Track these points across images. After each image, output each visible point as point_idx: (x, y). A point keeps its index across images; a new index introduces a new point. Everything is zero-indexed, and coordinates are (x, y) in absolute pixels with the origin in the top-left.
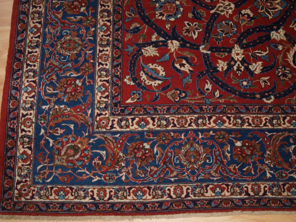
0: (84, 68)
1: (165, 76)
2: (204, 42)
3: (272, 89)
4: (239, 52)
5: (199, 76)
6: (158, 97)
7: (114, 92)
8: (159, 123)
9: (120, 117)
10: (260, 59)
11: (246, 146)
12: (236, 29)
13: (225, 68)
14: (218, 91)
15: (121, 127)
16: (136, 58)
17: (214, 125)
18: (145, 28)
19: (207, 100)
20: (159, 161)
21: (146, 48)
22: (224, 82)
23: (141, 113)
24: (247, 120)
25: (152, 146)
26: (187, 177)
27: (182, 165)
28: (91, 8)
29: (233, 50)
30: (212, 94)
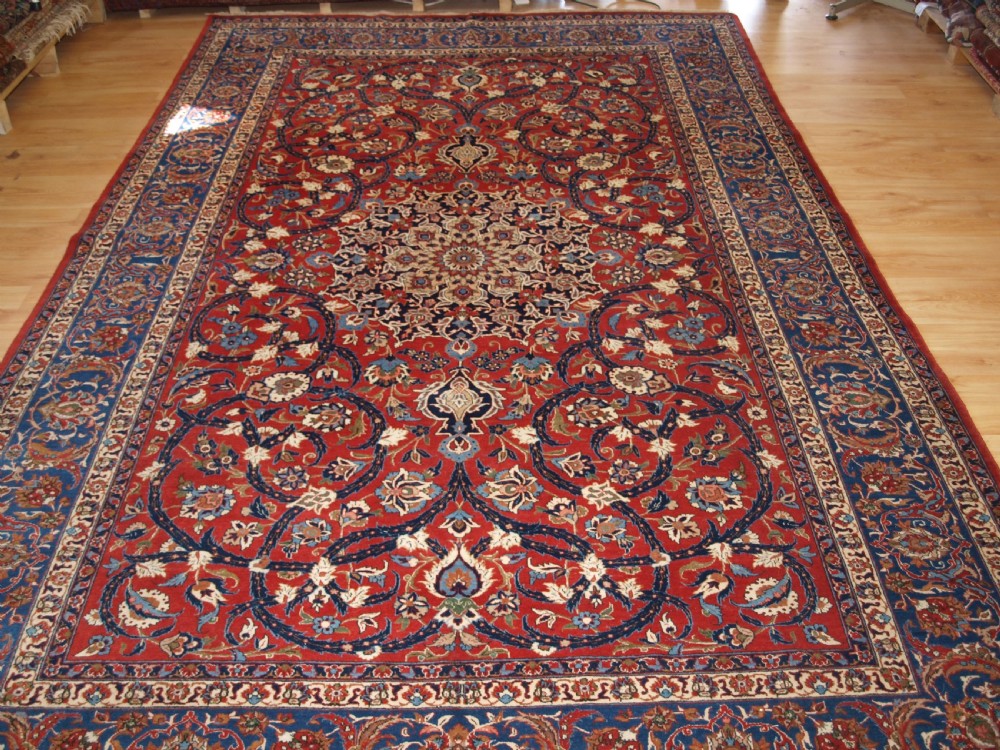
0: (14, 595)
1: (168, 612)
2: (261, 554)
3: (381, 635)
4: (326, 570)
5: (235, 612)
6: (142, 647)
7: (57, 637)
8: (130, 695)
9: (55, 683)
10: (366, 582)
11: (300, 741)
12: (329, 533)
13: (292, 597)
14: (266, 638)
15: (51, 700)
16: (121, 580)
17: (243, 700)
18: (153, 531)
19: (240, 655)
21: (145, 564)
22: (283, 621)
23: (101, 676)
24: (314, 692)
25: (103, 739)
28: (64, 499)
29: (315, 568)
30: (252, 644)
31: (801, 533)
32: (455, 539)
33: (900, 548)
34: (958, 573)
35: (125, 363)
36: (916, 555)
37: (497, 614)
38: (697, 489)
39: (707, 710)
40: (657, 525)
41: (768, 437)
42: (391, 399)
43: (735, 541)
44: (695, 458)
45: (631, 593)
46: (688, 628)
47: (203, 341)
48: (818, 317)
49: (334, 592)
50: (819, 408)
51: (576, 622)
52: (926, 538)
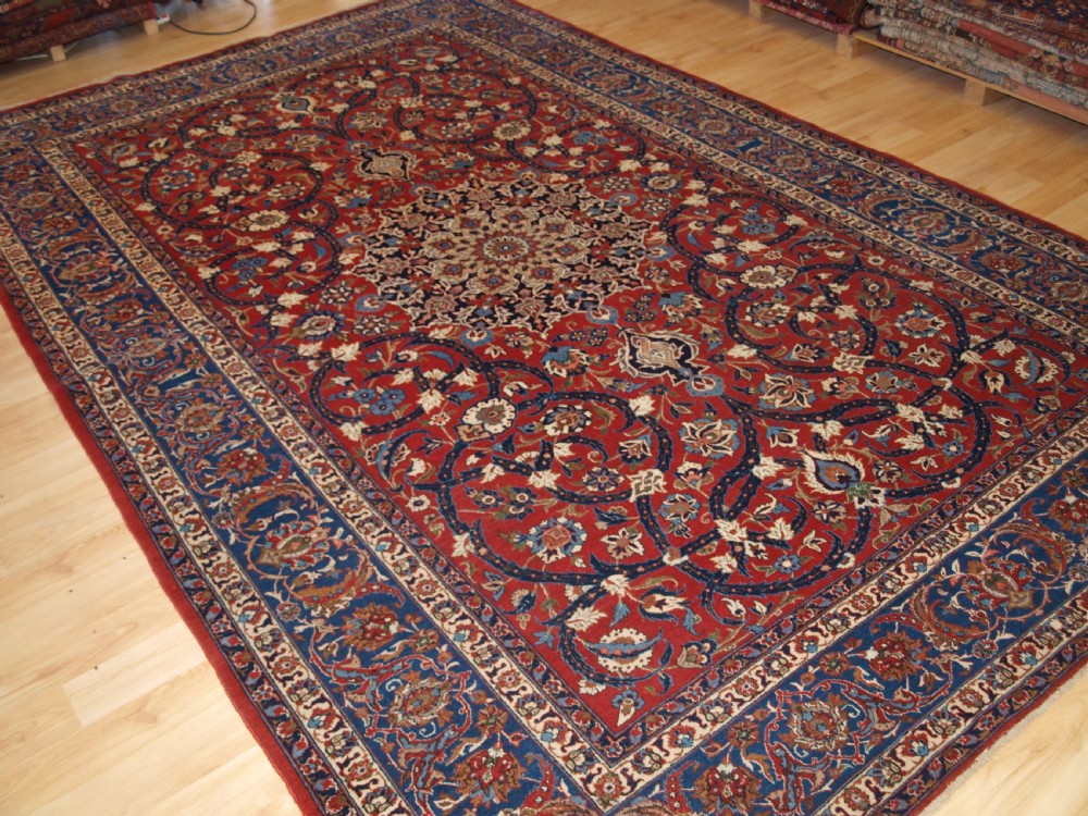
0: (484, 721)
1: (648, 640)
2: (661, 548)
3: (836, 544)
4: (731, 528)
5: (704, 602)
6: (668, 679)
7: (580, 724)
8: (710, 717)
9: (631, 757)
10: (774, 516)
11: (885, 649)
12: (694, 501)
13: (734, 563)
14: (757, 603)
15: (650, 771)
16: (570, 644)
17: (804, 655)
18: (540, 590)
19: (754, 628)
20: (774, 776)
21: (573, 618)
22: (752, 583)
23: (664, 722)
24: (846, 613)
25: (736, 761)
26: (847, 766)
27: (819, 754)
28: (408, 617)
29: (721, 531)
30: (753, 616)
31: (1000, 320)
32: (793, 448)
33: (1064, 299)
35: (295, 477)
36: (1077, 298)
37: (893, 480)
38: (904, 327)
40: (911, 363)
41: (903, 272)
42: (600, 379)
43: (971, 347)
44: (876, 307)
45: (955, 415)
46: (1016, 415)
47: (352, 420)
48: (828, 177)
50: (908, 238)
51: (948, 453)
52: (1070, 286)
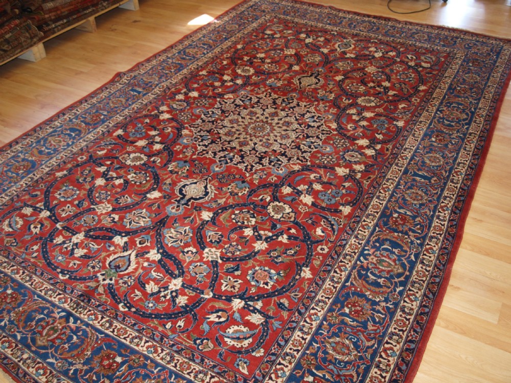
1: (18, 229)
2: (65, 221)
3: (74, 271)
4: (80, 237)
5: (37, 239)
10: (89, 249)
11: (12, 296)
12: (95, 223)
13: (59, 242)
14: (37, 253)
16: (15, 211)
17: (10, 272)
18: (41, 197)
19: (24, 255)
21: (27, 208)
22: (48, 250)
24: (33, 281)
28: (26, 173)
29: (78, 235)
30: (31, 253)
31: (285, 314)
32: (136, 246)
33: (328, 346)
34: (346, 374)
35: (91, 130)
36: (334, 353)
37: (121, 285)
38: (256, 271)
39: (159, 368)
40: (222, 278)
41: (317, 263)
42: (170, 179)
43: (248, 303)
44: (271, 257)
45: (180, 303)
46: (188, 330)
47: (124, 131)
48: (408, 213)
49: (75, 247)
50: (358, 259)
51: (146, 304)
52: (348, 348)
